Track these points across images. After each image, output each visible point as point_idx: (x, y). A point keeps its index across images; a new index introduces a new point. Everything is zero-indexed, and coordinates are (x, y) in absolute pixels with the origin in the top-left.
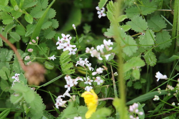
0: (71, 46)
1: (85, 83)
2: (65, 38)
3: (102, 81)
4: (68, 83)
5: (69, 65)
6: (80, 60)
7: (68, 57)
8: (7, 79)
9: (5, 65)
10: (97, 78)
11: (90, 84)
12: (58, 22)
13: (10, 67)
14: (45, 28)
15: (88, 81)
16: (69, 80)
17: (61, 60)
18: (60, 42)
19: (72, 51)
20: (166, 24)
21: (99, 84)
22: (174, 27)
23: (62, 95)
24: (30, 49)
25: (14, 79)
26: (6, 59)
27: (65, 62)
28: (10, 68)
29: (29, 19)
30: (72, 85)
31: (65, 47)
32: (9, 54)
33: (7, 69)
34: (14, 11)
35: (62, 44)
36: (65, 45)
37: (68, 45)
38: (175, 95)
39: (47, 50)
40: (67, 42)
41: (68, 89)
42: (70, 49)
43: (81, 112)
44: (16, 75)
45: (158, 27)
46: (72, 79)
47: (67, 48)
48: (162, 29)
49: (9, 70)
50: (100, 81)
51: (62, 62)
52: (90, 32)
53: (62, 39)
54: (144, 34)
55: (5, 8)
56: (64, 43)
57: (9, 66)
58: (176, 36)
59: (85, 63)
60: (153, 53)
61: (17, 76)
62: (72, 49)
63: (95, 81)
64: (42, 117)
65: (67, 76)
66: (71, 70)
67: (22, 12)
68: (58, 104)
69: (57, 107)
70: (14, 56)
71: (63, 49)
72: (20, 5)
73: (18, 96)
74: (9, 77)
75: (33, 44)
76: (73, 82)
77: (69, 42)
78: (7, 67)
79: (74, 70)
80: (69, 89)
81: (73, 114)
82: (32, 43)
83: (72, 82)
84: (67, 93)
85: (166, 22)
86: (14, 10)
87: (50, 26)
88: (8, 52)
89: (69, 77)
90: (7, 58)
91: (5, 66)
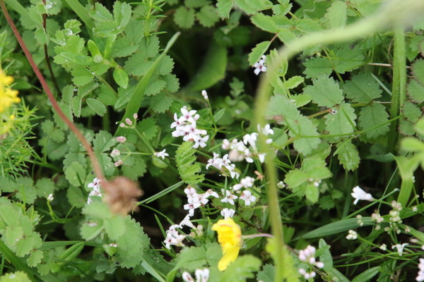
0: (198, 131)
1: (223, 201)
2: (187, 117)
3: (254, 199)
4: (189, 201)
5: (193, 168)
6: (215, 157)
7: (191, 155)
8: (79, 185)
9: (77, 158)
10: (244, 192)
11: (232, 203)
12: (178, 79)
13: (87, 163)
14: (152, 93)
15: (229, 197)
16: (192, 195)
17: (177, 159)
18: (178, 123)
19: (199, 141)
20: (381, 91)
21: (247, 203)
22: (393, 98)
23: (179, 224)
24: (121, 137)
25: (92, 189)
26: (80, 147)
27: (185, 162)
28: (86, 165)
29: (122, 79)
30: (197, 205)
31: (187, 133)
32: (86, 137)
33: (81, 166)
34: (95, 64)
35: (182, 128)
36: (187, 129)
37: (193, 130)
38: (386, 229)
39: (156, 131)
40: (190, 124)
41: (190, 211)
42: (196, 138)
43: (211, 257)
44: (95, 180)
45: (366, 94)
46: (197, 195)
47: (191, 136)
48: (374, 100)
49: (84, 168)
50: (249, 199)
51: (179, 161)
52: (242, 94)
53: (182, 119)
54: (336, 112)
55: (77, 58)
56: (185, 125)
57: (84, 160)
58: (398, 114)
59: (223, 164)
60: (352, 145)
61: (96, 184)
62: (199, 138)
63: (241, 198)
64: (141, 262)
65: (189, 188)
66: (198, 176)
67: (108, 64)
68: (170, 241)
69: (168, 246)
70: (94, 144)
71: (183, 137)
72: (106, 52)
73: (94, 226)
74: (83, 181)
75: (126, 127)
76: (200, 200)
77: (194, 125)
78: (80, 163)
79: (203, 175)
80: (192, 213)
81: (196, 260)
82: (126, 124)
83: (198, 199)
84: (186, 221)
85: (381, 88)
86: (94, 62)
87: (162, 89)
88: (84, 135)
89: (193, 190)
90: (80, 145)
91: (77, 160)
